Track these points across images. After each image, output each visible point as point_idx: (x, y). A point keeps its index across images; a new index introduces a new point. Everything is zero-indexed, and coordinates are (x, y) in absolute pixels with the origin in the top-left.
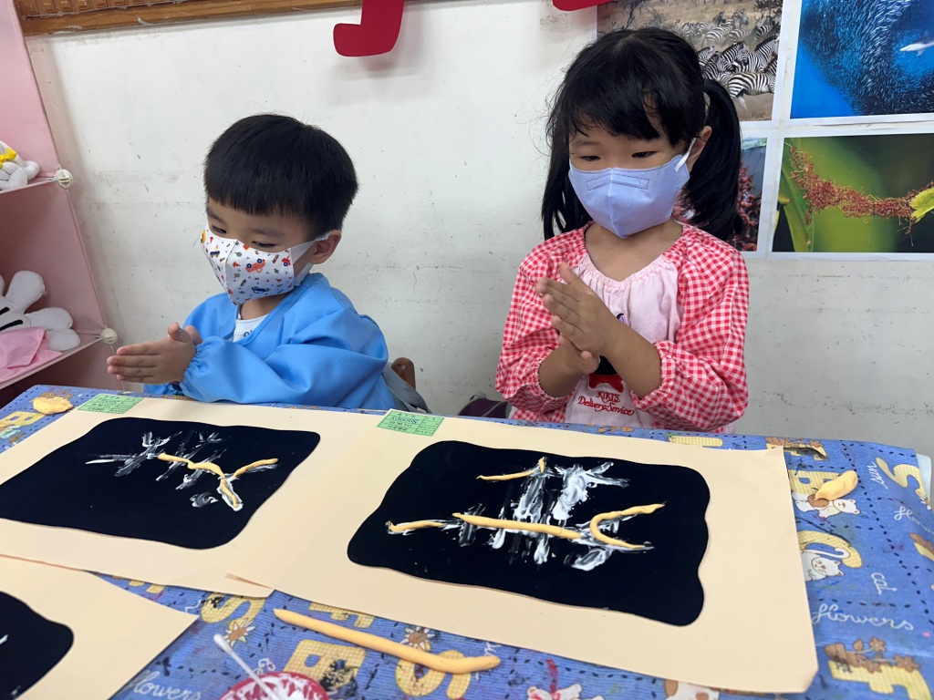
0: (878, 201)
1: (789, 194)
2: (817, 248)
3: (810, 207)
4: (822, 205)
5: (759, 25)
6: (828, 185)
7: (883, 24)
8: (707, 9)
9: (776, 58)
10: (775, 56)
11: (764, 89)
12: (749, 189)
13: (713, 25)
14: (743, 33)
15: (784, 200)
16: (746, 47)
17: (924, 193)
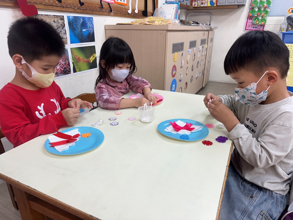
0: (86, 60)
1: (74, 60)
2: (80, 71)
3: (77, 62)
4: (79, 61)
5: (62, 23)
6: (79, 57)
7: (80, 25)
8: (51, 18)
9: (66, 31)
10: (65, 30)
11: (66, 38)
12: (67, 60)
13: (53, 23)
14: (59, 25)
15: (73, 61)
16: (60, 28)
17: (91, 57)
